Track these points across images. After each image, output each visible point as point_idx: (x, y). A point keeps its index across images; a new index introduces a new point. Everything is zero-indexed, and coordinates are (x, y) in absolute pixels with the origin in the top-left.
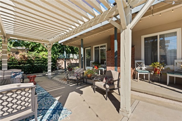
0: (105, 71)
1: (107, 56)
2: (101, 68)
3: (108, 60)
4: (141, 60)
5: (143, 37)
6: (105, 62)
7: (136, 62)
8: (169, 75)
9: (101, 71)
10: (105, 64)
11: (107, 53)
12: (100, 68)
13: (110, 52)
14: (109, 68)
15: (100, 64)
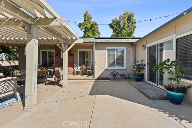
0: (54, 72)
1: (55, 60)
2: (50, 70)
3: (56, 63)
4: (77, 63)
5: (79, 50)
6: (53, 64)
7: (75, 64)
8: (87, 70)
9: (50, 72)
10: (53, 66)
11: (55, 58)
12: (48, 70)
13: (58, 57)
14: (57, 69)
15: (48, 67)
